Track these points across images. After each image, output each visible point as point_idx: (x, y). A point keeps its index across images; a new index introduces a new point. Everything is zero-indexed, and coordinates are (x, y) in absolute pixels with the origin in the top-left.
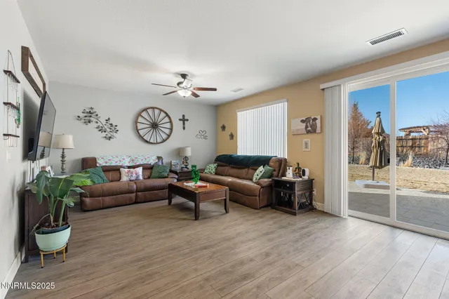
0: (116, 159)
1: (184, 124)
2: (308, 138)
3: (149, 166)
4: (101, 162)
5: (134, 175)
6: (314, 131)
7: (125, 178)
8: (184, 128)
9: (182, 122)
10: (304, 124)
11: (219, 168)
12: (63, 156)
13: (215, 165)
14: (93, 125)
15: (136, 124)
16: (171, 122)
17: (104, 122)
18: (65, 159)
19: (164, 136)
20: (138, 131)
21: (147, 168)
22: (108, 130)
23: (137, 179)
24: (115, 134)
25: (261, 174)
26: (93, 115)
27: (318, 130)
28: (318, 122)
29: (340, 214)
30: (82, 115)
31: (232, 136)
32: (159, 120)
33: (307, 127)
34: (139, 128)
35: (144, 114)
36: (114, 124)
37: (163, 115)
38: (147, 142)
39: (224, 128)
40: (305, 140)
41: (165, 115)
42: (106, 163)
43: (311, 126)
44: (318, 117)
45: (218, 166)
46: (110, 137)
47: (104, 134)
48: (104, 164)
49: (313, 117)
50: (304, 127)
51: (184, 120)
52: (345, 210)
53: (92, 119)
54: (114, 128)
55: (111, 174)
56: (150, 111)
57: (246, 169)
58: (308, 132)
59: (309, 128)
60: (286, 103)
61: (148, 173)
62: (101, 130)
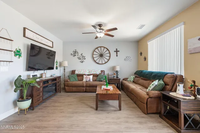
0: (83, 71)
1: (117, 53)
3: (96, 75)
4: (77, 72)
5: (88, 79)
7: (84, 80)
8: (117, 56)
9: (116, 52)
11: (136, 78)
12: (64, 69)
14: (76, 57)
15: (93, 55)
16: (110, 53)
17: (80, 55)
18: (65, 70)
19: (106, 60)
20: (93, 58)
21: (95, 76)
22: (82, 58)
23: (89, 81)
24: (84, 60)
26: (76, 53)
30: (73, 53)
31: (145, 59)
32: (103, 53)
34: (94, 57)
35: (96, 50)
36: (84, 56)
37: (105, 50)
38: (97, 63)
39: (141, 54)
41: (106, 50)
42: (78, 72)
46: (82, 62)
47: (80, 60)
48: (77, 73)
51: (117, 51)
53: (76, 54)
54: (84, 58)
55: (80, 78)
56: (99, 49)
57: (149, 81)
60: (183, 26)
61: (95, 78)
62: (79, 59)
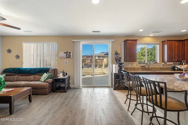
2: (67, 60)
6: (70, 57)
10: (65, 54)
11: (8, 77)
13: (4, 75)
25: (47, 77)
27: (71, 57)
28: (71, 54)
29: (80, 87)
31: (18, 57)
33: (66, 55)
39: (10, 51)
40: (66, 60)
43: (68, 55)
44: (72, 52)
45: (6, 75)
49: (69, 52)
50: (65, 55)
52: (81, 85)
57: (33, 76)
58: (67, 57)
59: (68, 56)
